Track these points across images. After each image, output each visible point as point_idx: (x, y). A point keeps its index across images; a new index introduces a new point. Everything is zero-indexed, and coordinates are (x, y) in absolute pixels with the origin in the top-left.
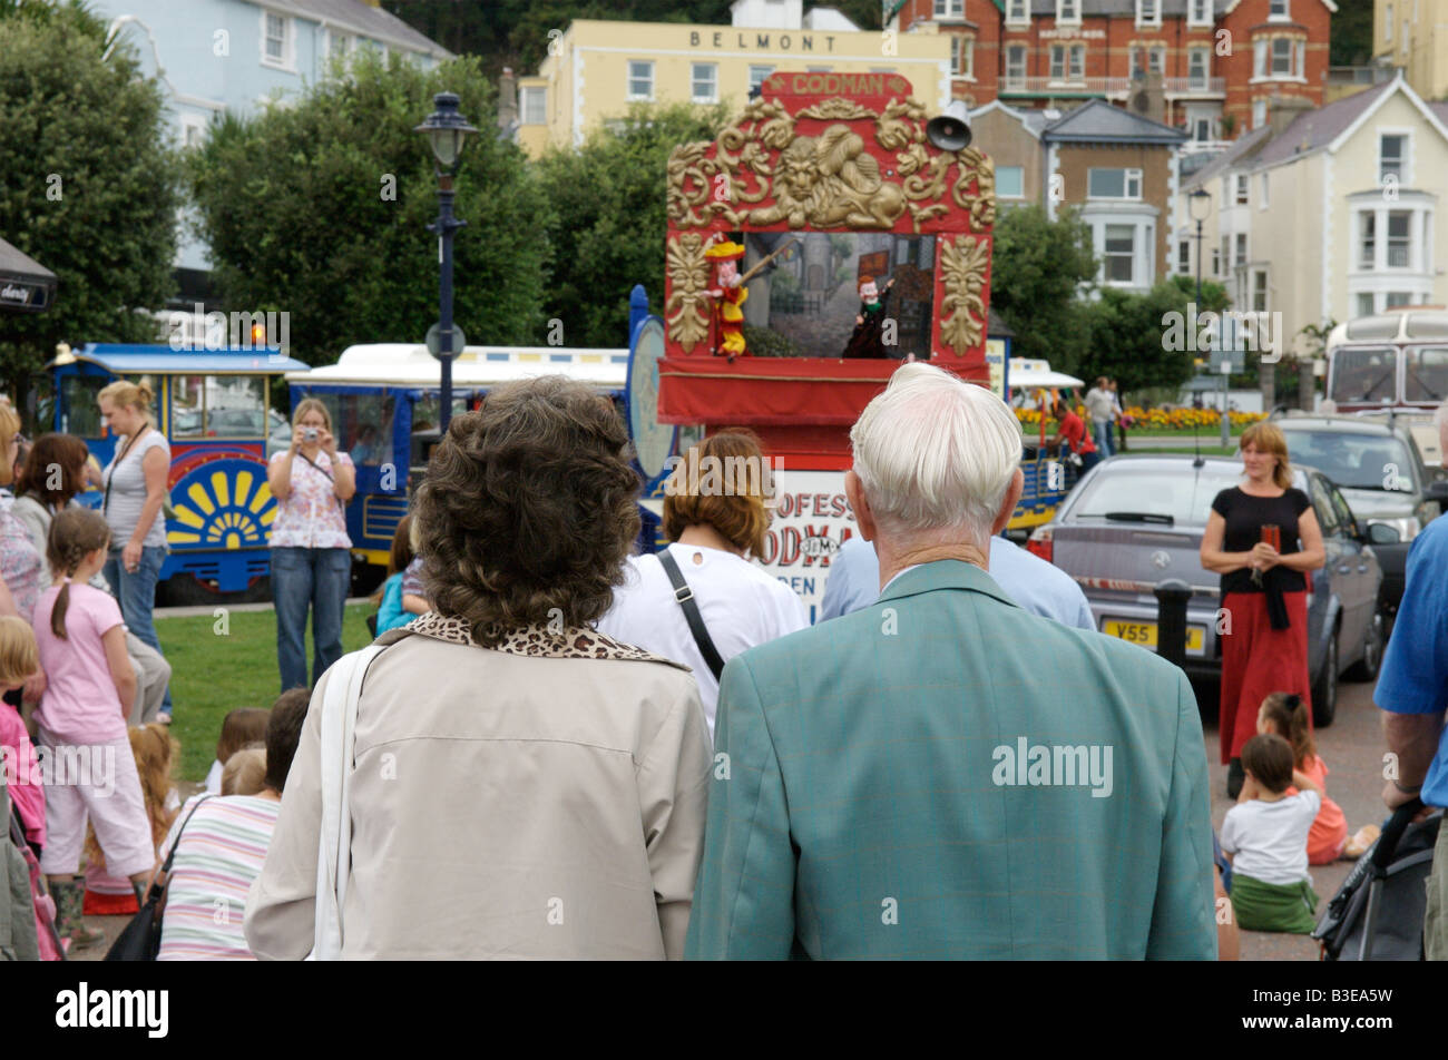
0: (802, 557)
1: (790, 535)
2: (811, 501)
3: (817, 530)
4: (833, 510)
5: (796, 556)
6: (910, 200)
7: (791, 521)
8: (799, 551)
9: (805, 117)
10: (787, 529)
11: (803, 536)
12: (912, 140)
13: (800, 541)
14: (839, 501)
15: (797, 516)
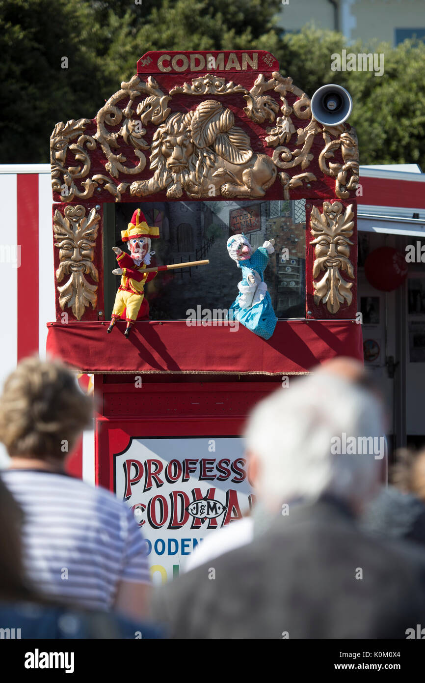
0: (191, 518)
1: (179, 498)
2: (198, 465)
3: (204, 494)
4: (218, 474)
5: (184, 520)
6: (280, 170)
7: (179, 486)
8: (188, 514)
9: (179, 95)
10: (175, 493)
11: (191, 500)
12: (280, 114)
13: (188, 504)
14: (224, 465)
15: (183, 481)
